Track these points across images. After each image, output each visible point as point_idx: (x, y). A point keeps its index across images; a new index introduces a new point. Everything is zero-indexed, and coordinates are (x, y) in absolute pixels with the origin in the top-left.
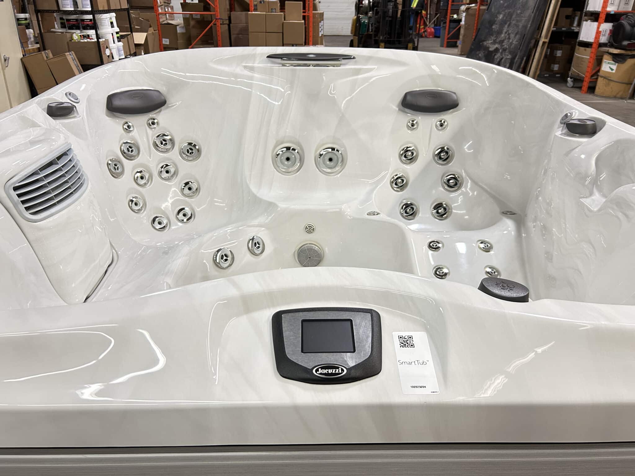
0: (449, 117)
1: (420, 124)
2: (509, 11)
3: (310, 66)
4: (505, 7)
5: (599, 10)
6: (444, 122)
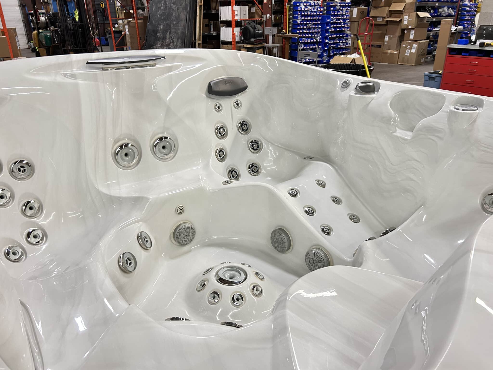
2: (167, 22)
4: (163, 20)
5: (230, 19)
6: (239, 102)
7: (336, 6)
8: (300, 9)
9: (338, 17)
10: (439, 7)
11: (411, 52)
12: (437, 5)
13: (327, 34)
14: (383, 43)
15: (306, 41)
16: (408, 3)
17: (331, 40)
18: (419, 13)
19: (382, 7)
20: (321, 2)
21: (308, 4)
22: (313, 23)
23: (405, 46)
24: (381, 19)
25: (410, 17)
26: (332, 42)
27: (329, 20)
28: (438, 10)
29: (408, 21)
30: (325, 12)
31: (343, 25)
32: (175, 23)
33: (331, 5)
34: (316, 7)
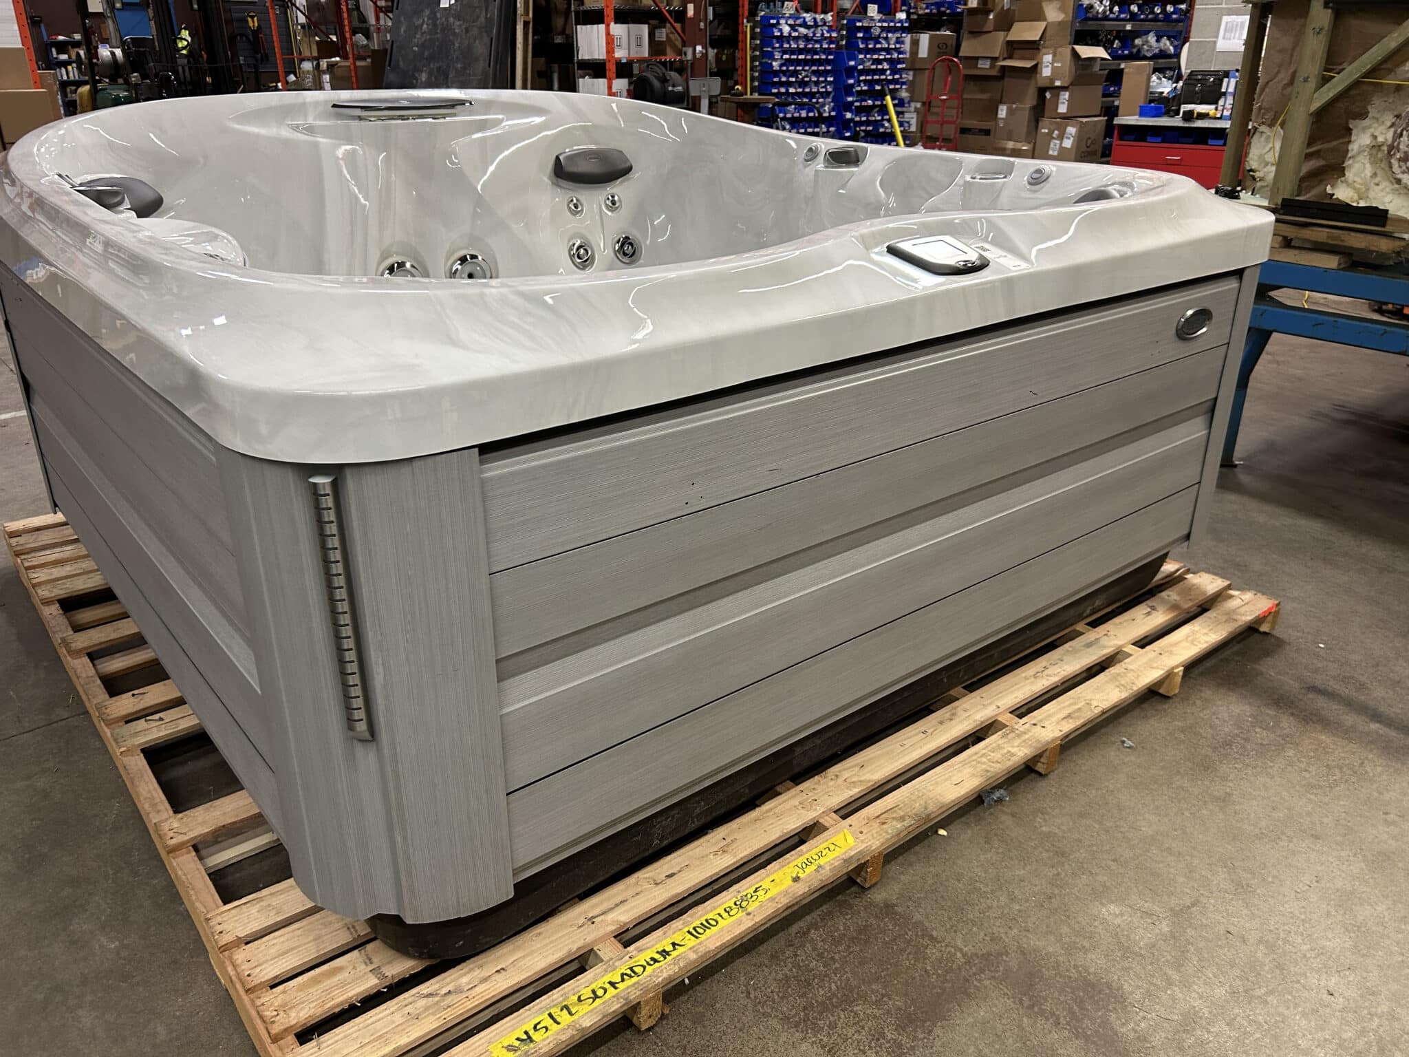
0: (618, 189)
1: (582, 199)
2: (437, 65)
3: (408, 119)
4: (427, 59)
5: (601, 58)
6: (616, 198)
7: (872, 27)
8: (779, 34)
9: (875, 56)
10: (1135, 34)
11: (1063, 145)
12: (1129, 27)
13: (850, 99)
14: (993, 123)
15: (796, 115)
16: (1053, 23)
17: (861, 113)
18: (1080, 49)
19: (990, 32)
20: (831, 18)
21: (798, 22)
22: (813, 71)
23: (1046, 131)
24: (988, 62)
25: (1056, 59)
26: (864, 119)
27: (852, 63)
28: (1133, 41)
29: (1054, 69)
30: (844, 43)
31: (890, 75)
32: (459, 66)
33: (859, 24)
34: (819, 28)
